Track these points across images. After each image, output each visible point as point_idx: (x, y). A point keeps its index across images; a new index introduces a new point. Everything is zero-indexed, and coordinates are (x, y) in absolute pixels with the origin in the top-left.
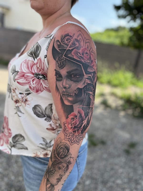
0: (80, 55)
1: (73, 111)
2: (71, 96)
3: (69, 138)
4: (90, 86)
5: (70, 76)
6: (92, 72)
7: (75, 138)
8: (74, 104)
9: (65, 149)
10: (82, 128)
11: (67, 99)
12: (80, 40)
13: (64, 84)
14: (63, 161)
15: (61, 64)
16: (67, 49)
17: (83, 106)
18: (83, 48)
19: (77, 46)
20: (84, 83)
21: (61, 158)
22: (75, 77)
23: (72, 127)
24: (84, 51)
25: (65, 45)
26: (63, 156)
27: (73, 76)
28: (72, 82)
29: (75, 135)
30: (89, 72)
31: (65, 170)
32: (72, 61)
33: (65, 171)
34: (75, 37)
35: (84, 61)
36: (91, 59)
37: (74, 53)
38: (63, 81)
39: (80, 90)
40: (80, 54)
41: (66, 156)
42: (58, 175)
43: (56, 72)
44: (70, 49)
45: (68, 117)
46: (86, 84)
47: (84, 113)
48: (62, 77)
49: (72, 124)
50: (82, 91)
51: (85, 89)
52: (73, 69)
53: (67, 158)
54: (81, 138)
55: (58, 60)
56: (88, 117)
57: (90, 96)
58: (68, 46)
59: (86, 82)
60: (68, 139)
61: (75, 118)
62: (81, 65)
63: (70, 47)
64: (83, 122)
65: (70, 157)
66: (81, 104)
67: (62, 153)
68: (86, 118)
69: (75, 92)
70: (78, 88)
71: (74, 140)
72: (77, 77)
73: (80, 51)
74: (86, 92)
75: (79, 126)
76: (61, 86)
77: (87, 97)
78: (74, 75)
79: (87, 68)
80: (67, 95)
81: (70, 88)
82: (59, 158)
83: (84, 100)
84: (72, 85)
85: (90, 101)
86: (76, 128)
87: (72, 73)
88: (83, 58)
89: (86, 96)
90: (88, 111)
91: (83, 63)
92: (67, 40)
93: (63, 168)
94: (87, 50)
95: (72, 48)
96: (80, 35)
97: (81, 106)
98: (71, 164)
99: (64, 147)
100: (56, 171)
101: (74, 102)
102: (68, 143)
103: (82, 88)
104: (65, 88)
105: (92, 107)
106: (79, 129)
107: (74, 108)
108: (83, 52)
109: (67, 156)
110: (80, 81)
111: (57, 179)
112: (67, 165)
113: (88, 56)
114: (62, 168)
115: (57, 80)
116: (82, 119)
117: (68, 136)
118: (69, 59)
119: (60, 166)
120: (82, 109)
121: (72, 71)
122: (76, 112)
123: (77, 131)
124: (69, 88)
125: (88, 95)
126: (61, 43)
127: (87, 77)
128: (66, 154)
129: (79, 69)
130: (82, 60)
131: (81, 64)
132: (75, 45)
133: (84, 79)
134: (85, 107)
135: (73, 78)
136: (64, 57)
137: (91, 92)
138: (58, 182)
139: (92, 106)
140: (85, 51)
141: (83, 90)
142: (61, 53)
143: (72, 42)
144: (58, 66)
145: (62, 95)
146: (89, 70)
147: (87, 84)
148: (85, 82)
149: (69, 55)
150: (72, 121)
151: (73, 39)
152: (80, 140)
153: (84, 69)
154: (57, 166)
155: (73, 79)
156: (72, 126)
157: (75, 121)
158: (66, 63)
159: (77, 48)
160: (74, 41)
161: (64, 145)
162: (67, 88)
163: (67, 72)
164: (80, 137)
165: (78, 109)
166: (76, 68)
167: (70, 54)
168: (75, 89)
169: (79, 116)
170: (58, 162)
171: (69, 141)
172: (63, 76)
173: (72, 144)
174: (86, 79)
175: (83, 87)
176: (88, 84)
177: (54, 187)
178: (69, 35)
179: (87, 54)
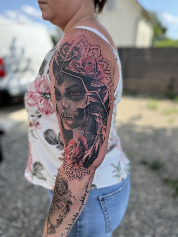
0: (79, 67)
1: (72, 138)
2: (71, 119)
3: (67, 170)
4: (95, 105)
5: (69, 93)
6: (98, 87)
7: (74, 172)
8: (74, 128)
9: (63, 184)
10: (84, 160)
11: (67, 122)
12: (81, 48)
13: (63, 104)
14: (62, 199)
15: (59, 79)
16: (65, 61)
17: (85, 131)
18: (84, 58)
19: (76, 55)
20: (86, 102)
21: (59, 195)
22: (74, 95)
23: (70, 158)
24: (86, 61)
25: (63, 56)
26: (61, 193)
27: (72, 93)
28: (72, 101)
29: (74, 168)
30: (94, 87)
31: (65, 210)
32: (70, 74)
33: (65, 212)
34: (74, 45)
35: (85, 74)
36: (99, 70)
37: (72, 65)
38: (62, 100)
39: (80, 111)
40: (80, 65)
41: (64, 193)
42: (58, 215)
43: (55, 90)
44: (68, 60)
45: (68, 145)
46: (88, 104)
47: (87, 141)
48: (61, 96)
49: (70, 154)
50: (83, 112)
51: (88, 110)
52: (72, 84)
53: (65, 196)
54: (84, 173)
55: (57, 75)
56: (93, 146)
57: (96, 119)
58: (65, 57)
59: (89, 100)
60: (66, 172)
61: (75, 147)
62: (81, 79)
63: (67, 58)
64: (85, 152)
65: (70, 196)
66: (82, 129)
67: (60, 188)
68: (89, 147)
69: (75, 114)
70: (79, 109)
71: (74, 174)
72: (77, 94)
73: (80, 61)
74: (88, 113)
75: (79, 157)
76: (61, 106)
77: (91, 120)
78: (74, 92)
79: (91, 83)
80: (66, 117)
81: (70, 109)
82: (58, 195)
83: (86, 123)
84: (72, 105)
85: (95, 126)
86: (75, 160)
87: (71, 89)
88: (83, 70)
89: (89, 119)
90: (93, 138)
91: (83, 77)
92: (65, 50)
93: (63, 208)
94: (91, 59)
95: (69, 59)
96: (81, 42)
97: (82, 131)
98: (72, 204)
99: (62, 182)
100: (55, 210)
101: (74, 126)
102: (66, 177)
103: (83, 108)
104: (64, 108)
105: (102, 134)
106: (80, 160)
107: (73, 133)
108: (83, 62)
109: (66, 193)
110: (80, 100)
111: (57, 220)
112: (67, 205)
113: (92, 67)
114: (61, 207)
115: (57, 99)
116: (83, 148)
117: (66, 168)
118: (66, 73)
119: (59, 204)
120: (84, 136)
121: (71, 87)
122: (75, 139)
123: (77, 163)
124: (68, 108)
125: (92, 118)
126: (60, 54)
127: (91, 94)
128: (64, 190)
129: (79, 84)
130: (82, 72)
131: (80, 77)
132: (73, 55)
133: (86, 96)
134: (87, 132)
135: (72, 95)
136: (61, 71)
137: (97, 113)
138: (59, 224)
139: (101, 132)
140: (88, 61)
141: (84, 110)
142: (59, 66)
143: (70, 51)
144: (57, 82)
145: (61, 117)
146: (93, 85)
147: (90, 103)
148: (87, 100)
149: (67, 68)
150: (71, 150)
151: (71, 48)
152: (84, 175)
153: (85, 84)
154: (56, 204)
155: (73, 97)
156: (70, 156)
157: (74, 150)
158: (64, 77)
159: (76, 58)
160: (73, 50)
161: (62, 179)
162: (66, 108)
163: (66, 89)
164: (84, 171)
165: (78, 135)
166: (74, 83)
167: (67, 66)
168: (75, 110)
169: (79, 144)
170: (57, 199)
171: (67, 174)
172: (62, 94)
173: (71, 179)
174: (89, 97)
175: (85, 107)
176: (93, 103)
177: (54, 229)
178: (68, 43)
179: (90, 65)
